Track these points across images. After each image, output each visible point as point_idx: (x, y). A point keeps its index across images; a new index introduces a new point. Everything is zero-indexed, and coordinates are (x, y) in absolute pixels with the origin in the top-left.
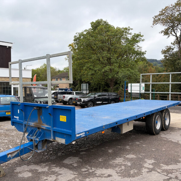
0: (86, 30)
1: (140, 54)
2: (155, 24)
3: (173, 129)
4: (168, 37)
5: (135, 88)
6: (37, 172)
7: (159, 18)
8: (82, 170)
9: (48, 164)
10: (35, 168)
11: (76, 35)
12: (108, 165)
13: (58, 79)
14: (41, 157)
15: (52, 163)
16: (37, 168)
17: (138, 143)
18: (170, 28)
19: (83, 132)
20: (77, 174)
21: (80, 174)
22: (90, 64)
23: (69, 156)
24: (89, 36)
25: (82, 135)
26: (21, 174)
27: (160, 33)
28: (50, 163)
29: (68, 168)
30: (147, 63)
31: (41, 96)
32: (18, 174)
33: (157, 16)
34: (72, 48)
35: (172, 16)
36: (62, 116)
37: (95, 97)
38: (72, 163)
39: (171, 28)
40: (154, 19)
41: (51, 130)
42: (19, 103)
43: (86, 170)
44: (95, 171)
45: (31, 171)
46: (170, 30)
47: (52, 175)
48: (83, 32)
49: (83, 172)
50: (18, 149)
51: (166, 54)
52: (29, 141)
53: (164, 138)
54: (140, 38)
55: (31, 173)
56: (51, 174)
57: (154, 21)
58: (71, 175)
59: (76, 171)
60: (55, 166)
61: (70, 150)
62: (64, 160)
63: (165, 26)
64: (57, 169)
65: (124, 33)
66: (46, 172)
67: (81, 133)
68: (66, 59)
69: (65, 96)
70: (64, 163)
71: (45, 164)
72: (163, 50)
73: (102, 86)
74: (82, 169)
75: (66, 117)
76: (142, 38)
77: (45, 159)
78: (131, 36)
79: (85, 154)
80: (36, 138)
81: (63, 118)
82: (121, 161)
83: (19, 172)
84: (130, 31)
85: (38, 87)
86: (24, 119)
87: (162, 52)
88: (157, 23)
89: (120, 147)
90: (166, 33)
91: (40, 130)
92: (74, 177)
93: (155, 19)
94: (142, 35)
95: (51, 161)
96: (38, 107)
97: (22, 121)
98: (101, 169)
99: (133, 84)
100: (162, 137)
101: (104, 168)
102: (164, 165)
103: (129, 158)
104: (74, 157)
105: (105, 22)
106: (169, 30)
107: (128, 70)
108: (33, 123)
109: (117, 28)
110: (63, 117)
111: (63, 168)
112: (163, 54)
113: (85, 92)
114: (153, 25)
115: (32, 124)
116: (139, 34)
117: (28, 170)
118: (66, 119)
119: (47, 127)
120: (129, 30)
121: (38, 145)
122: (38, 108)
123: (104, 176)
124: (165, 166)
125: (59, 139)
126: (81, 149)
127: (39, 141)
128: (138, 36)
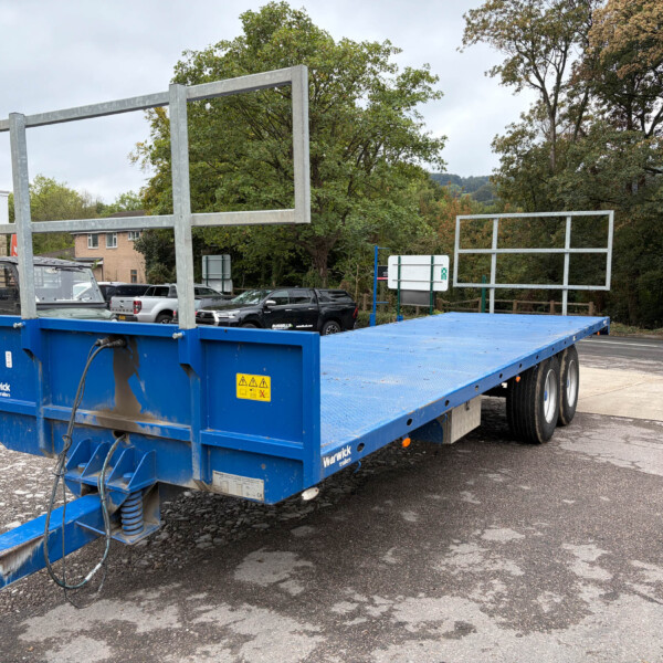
0: (222, 42)
1: (426, 146)
2: (469, 42)
3: (588, 421)
4: (518, 90)
5: (414, 273)
6: (133, 636)
7: (483, 21)
8: (333, 610)
9: (170, 592)
10: (117, 617)
11: (184, 60)
12: (433, 577)
13: (100, 239)
14: (126, 561)
15: (184, 586)
16: (124, 617)
17: (496, 478)
18: (522, 61)
19: (345, 447)
20: (318, 629)
21: (334, 628)
22: (241, 179)
23: (251, 551)
24: (237, 66)
25: (342, 460)
26: (57, 650)
27: (489, 74)
28: (177, 585)
29: (267, 606)
30: (432, 185)
31: (58, 301)
32: (43, 654)
33: (477, 11)
34: (156, 116)
35: (531, 15)
36: (248, 377)
37: (265, 307)
38: (275, 579)
39: (526, 60)
40: (469, 23)
41: (191, 440)
42: (19, 320)
43: (351, 607)
44: (391, 610)
45: (100, 632)
46: (522, 66)
47: (208, 648)
48: (211, 51)
49: (343, 618)
50: (32, 538)
51: (508, 151)
52: (74, 492)
53: (576, 452)
54: (425, 87)
55: (104, 643)
56: (201, 641)
57: (467, 30)
58: (296, 636)
59: (308, 617)
60: (207, 601)
61: (241, 520)
62: (234, 568)
63: (503, 49)
64: (220, 615)
65: (369, 65)
66: (176, 629)
67: (339, 450)
68: (134, 159)
69: (140, 303)
70: (240, 585)
71: (157, 595)
72: (499, 137)
73: (278, 268)
74: (331, 605)
75: (268, 379)
76: (435, 88)
77: (147, 567)
78: (394, 76)
79: (313, 537)
80: (113, 478)
81: (253, 385)
82: (478, 559)
83: (46, 641)
84: (392, 59)
85: (42, 262)
86: (44, 396)
87: (494, 143)
88: (478, 38)
89: (437, 497)
90: (510, 74)
91: (128, 442)
92: (314, 646)
93: (474, 22)
94: (432, 74)
95: (177, 574)
96: (114, 337)
97: (33, 404)
98: (411, 600)
99: (405, 259)
100: (567, 452)
101: (421, 595)
102: (646, 566)
103: (499, 543)
104: (275, 554)
105: (299, 17)
106: (518, 65)
107: (384, 205)
108: (89, 409)
109: (345, 41)
110: (253, 380)
111: (246, 606)
112: (496, 151)
113: (217, 287)
114: (464, 42)
115: (87, 415)
116: (424, 69)
117: (88, 628)
118: (268, 392)
119: (172, 430)
120: (387, 52)
121: (125, 510)
122: (119, 342)
123: (442, 630)
124: (653, 567)
125: (230, 480)
126: (289, 516)
127: (132, 494)
128: (417, 77)
